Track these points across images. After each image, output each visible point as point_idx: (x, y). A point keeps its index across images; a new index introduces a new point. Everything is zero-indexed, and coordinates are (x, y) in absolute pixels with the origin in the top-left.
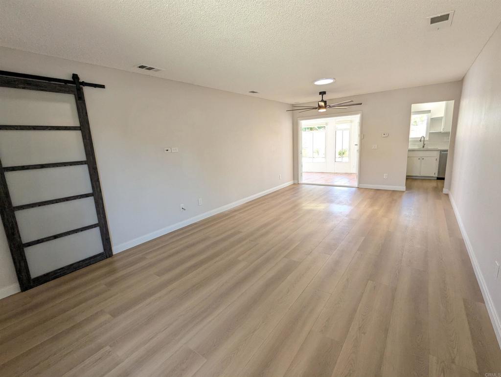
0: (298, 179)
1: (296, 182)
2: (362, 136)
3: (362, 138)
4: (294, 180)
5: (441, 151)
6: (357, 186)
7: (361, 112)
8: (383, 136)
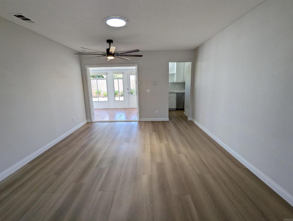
0: (91, 119)
1: (89, 121)
2: (140, 83)
3: (140, 84)
4: (87, 119)
5: (177, 93)
6: (138, 120)
7: (137, 64)
8: (153, 83)
